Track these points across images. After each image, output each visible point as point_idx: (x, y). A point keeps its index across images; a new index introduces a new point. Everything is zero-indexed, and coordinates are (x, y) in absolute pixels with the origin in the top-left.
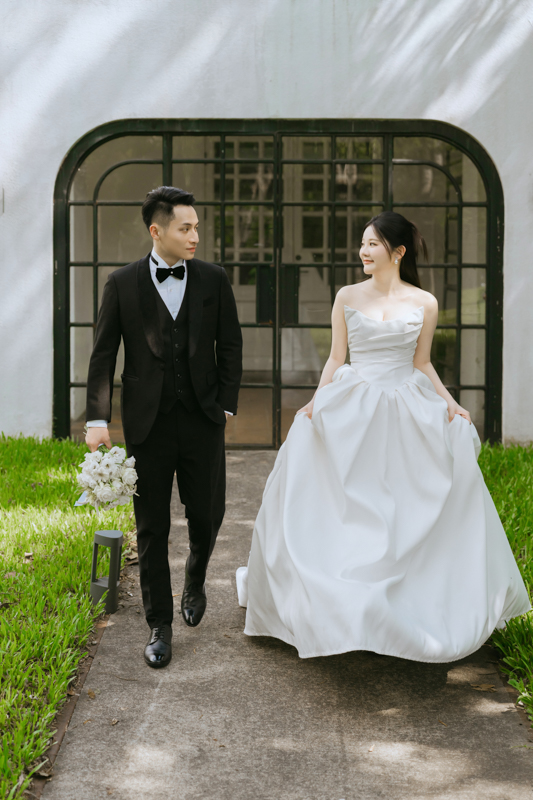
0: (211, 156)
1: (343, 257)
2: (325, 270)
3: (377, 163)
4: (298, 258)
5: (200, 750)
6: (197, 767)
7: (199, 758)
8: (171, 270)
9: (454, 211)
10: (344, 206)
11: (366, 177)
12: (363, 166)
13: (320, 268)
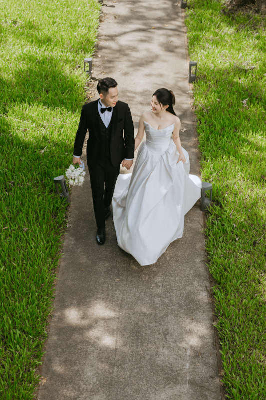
5: (166, 339)
6: (167, 330)
7: (167, 334)
8: (106, 108)
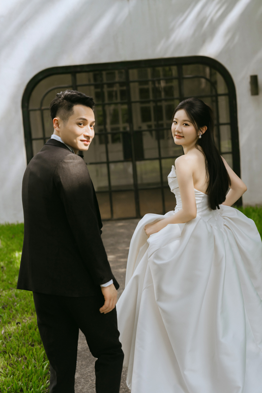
0: (92, 82)
1: (162, 125)
2: (154, 133)
3: (175, 78)
4: (140, 128)
9: (214, 98)
10: (160, 101)
11: (169, 84)
12: (168, 80)
13: (151, 131)
